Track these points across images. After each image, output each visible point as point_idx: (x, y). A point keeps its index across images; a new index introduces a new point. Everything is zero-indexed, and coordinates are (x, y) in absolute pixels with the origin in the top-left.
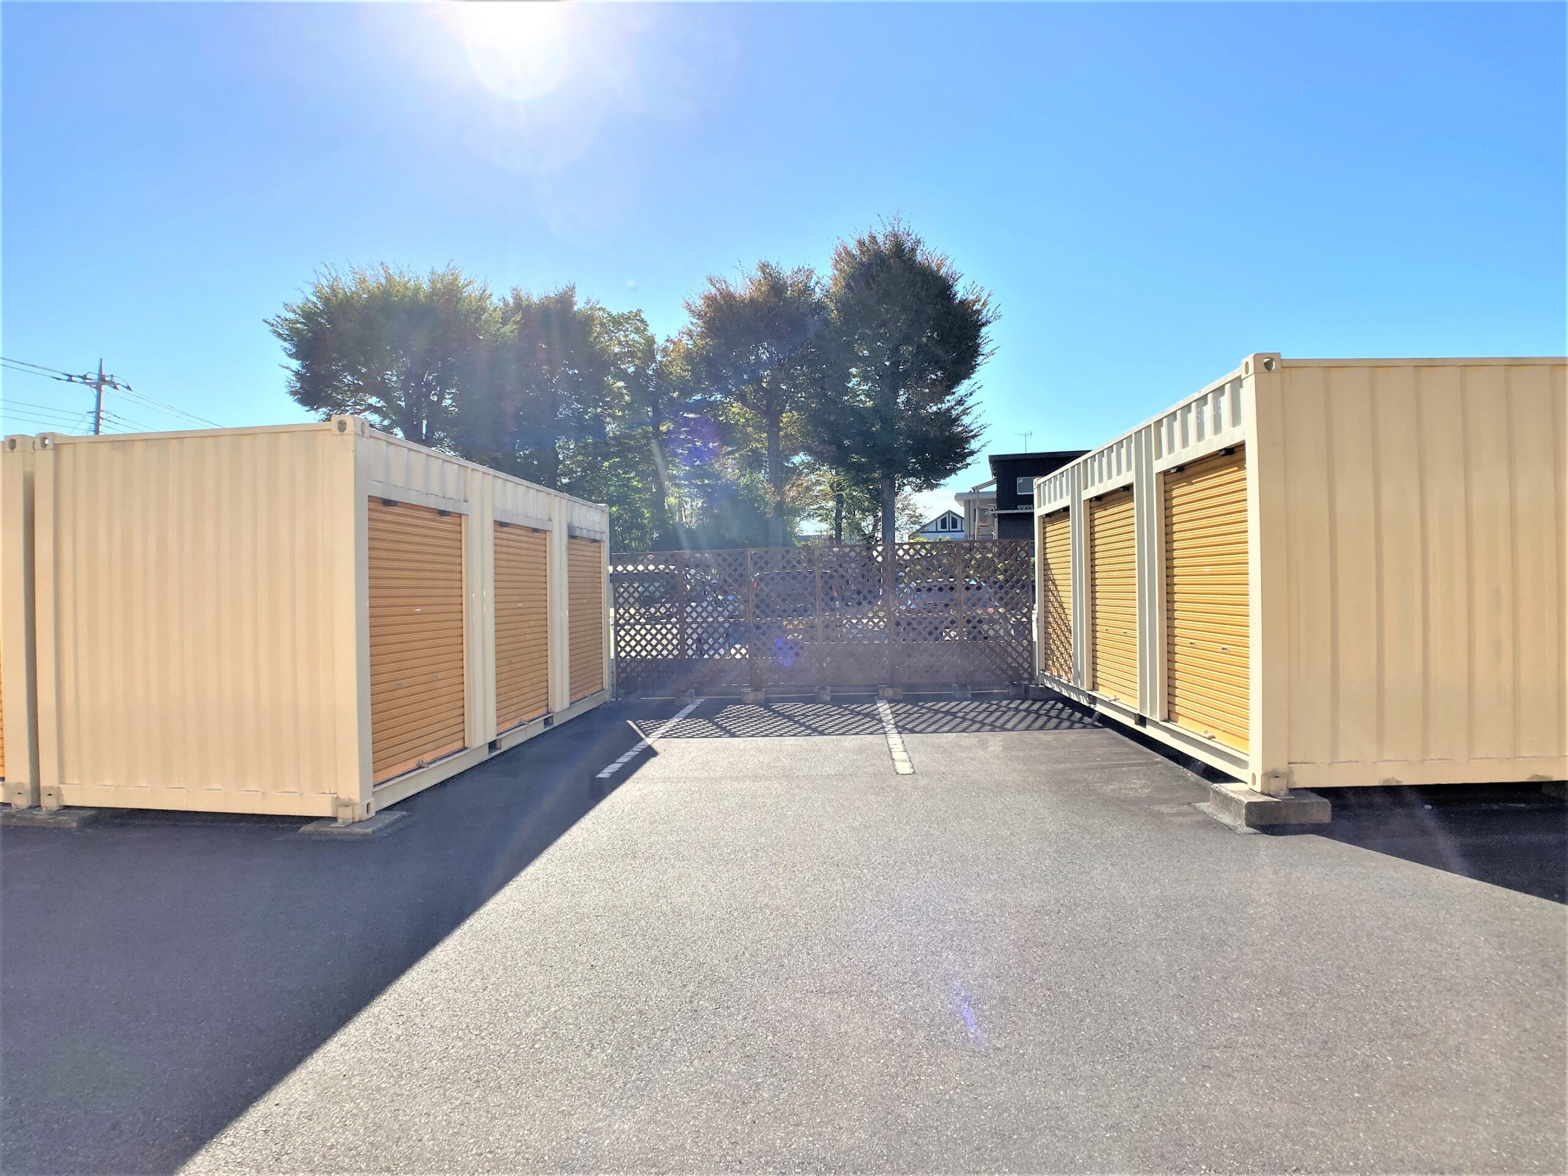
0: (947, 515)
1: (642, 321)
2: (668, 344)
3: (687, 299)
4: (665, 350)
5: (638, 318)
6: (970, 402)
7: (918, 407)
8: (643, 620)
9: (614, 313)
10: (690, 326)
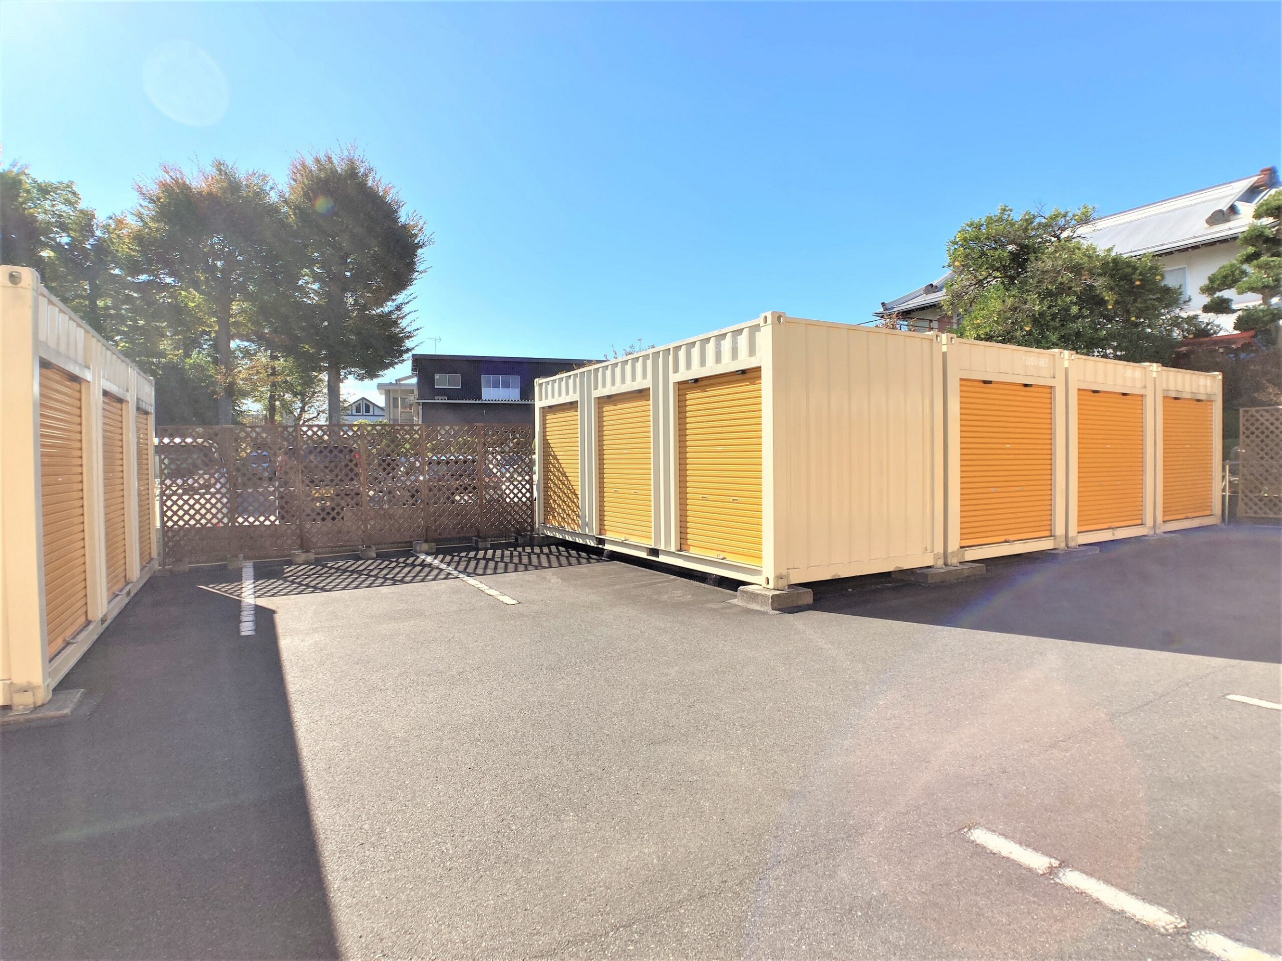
0: (361, 402)
1: (74, 194)
2: (111, 221)
3: (138, 182)
4: (106, 228)
5: (70, 190)
6: (406, 309)
7: (364, 307)
8: (180, 491)
9: (40, 181)
10: (140, 208)
